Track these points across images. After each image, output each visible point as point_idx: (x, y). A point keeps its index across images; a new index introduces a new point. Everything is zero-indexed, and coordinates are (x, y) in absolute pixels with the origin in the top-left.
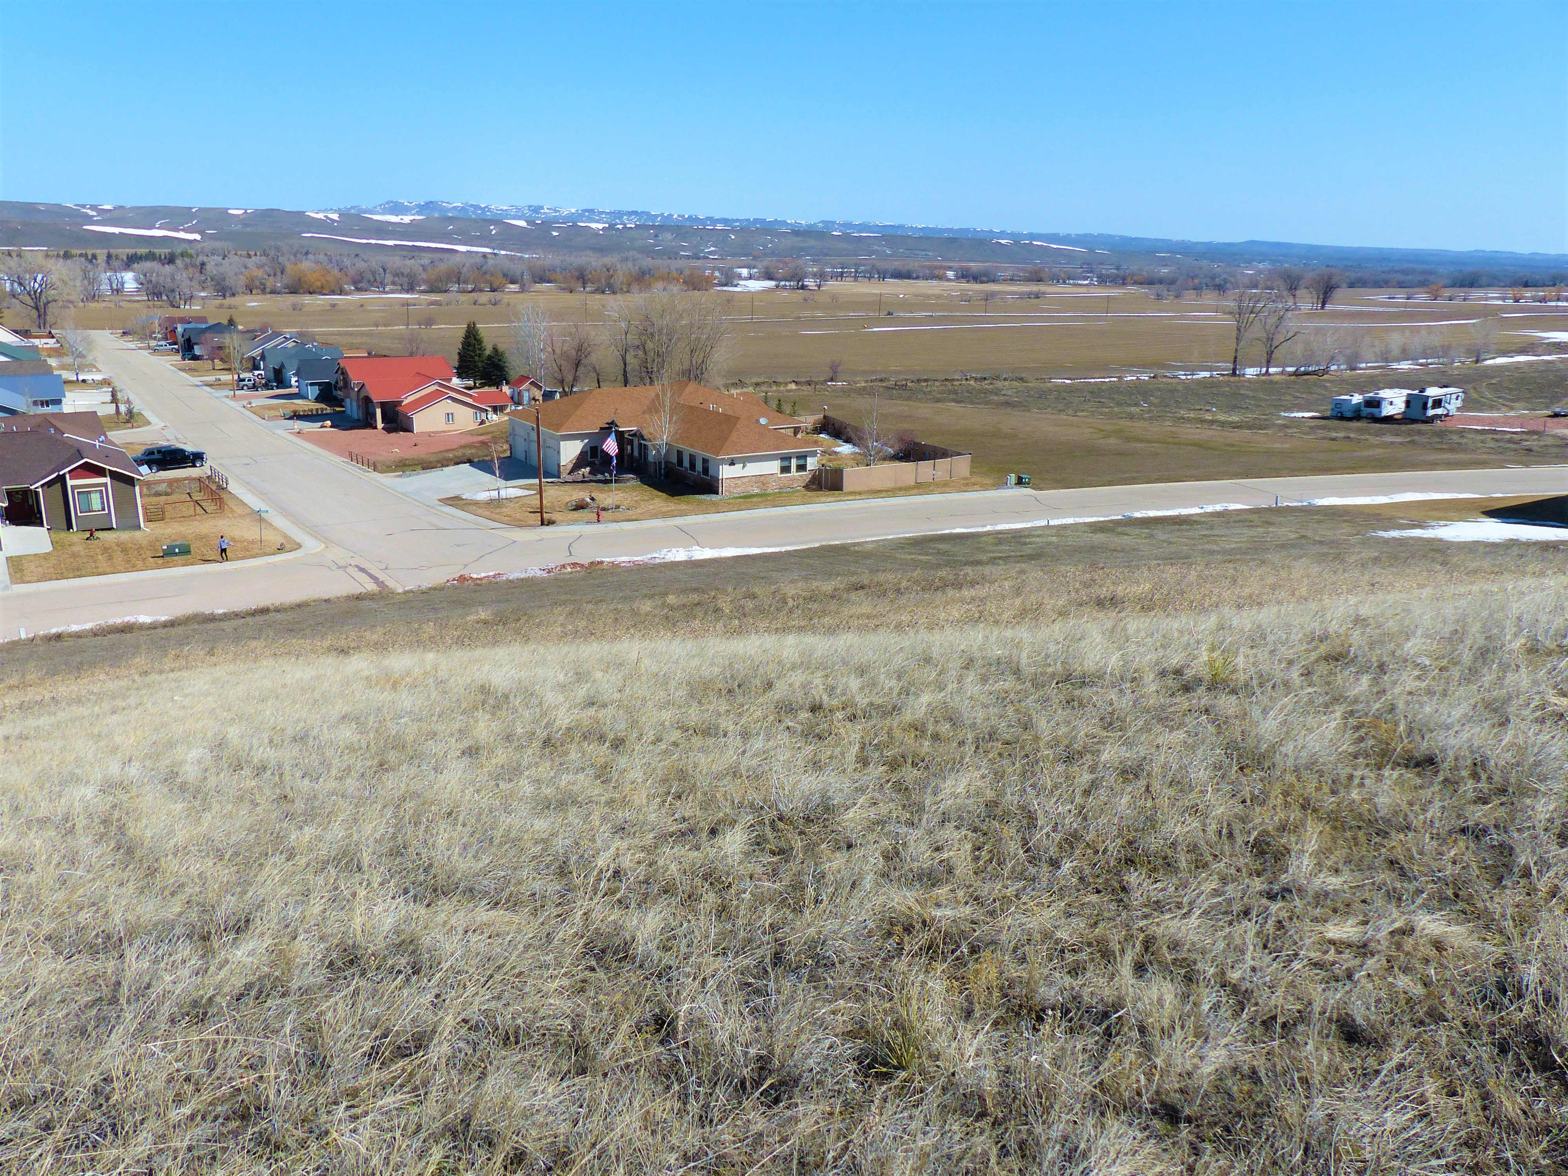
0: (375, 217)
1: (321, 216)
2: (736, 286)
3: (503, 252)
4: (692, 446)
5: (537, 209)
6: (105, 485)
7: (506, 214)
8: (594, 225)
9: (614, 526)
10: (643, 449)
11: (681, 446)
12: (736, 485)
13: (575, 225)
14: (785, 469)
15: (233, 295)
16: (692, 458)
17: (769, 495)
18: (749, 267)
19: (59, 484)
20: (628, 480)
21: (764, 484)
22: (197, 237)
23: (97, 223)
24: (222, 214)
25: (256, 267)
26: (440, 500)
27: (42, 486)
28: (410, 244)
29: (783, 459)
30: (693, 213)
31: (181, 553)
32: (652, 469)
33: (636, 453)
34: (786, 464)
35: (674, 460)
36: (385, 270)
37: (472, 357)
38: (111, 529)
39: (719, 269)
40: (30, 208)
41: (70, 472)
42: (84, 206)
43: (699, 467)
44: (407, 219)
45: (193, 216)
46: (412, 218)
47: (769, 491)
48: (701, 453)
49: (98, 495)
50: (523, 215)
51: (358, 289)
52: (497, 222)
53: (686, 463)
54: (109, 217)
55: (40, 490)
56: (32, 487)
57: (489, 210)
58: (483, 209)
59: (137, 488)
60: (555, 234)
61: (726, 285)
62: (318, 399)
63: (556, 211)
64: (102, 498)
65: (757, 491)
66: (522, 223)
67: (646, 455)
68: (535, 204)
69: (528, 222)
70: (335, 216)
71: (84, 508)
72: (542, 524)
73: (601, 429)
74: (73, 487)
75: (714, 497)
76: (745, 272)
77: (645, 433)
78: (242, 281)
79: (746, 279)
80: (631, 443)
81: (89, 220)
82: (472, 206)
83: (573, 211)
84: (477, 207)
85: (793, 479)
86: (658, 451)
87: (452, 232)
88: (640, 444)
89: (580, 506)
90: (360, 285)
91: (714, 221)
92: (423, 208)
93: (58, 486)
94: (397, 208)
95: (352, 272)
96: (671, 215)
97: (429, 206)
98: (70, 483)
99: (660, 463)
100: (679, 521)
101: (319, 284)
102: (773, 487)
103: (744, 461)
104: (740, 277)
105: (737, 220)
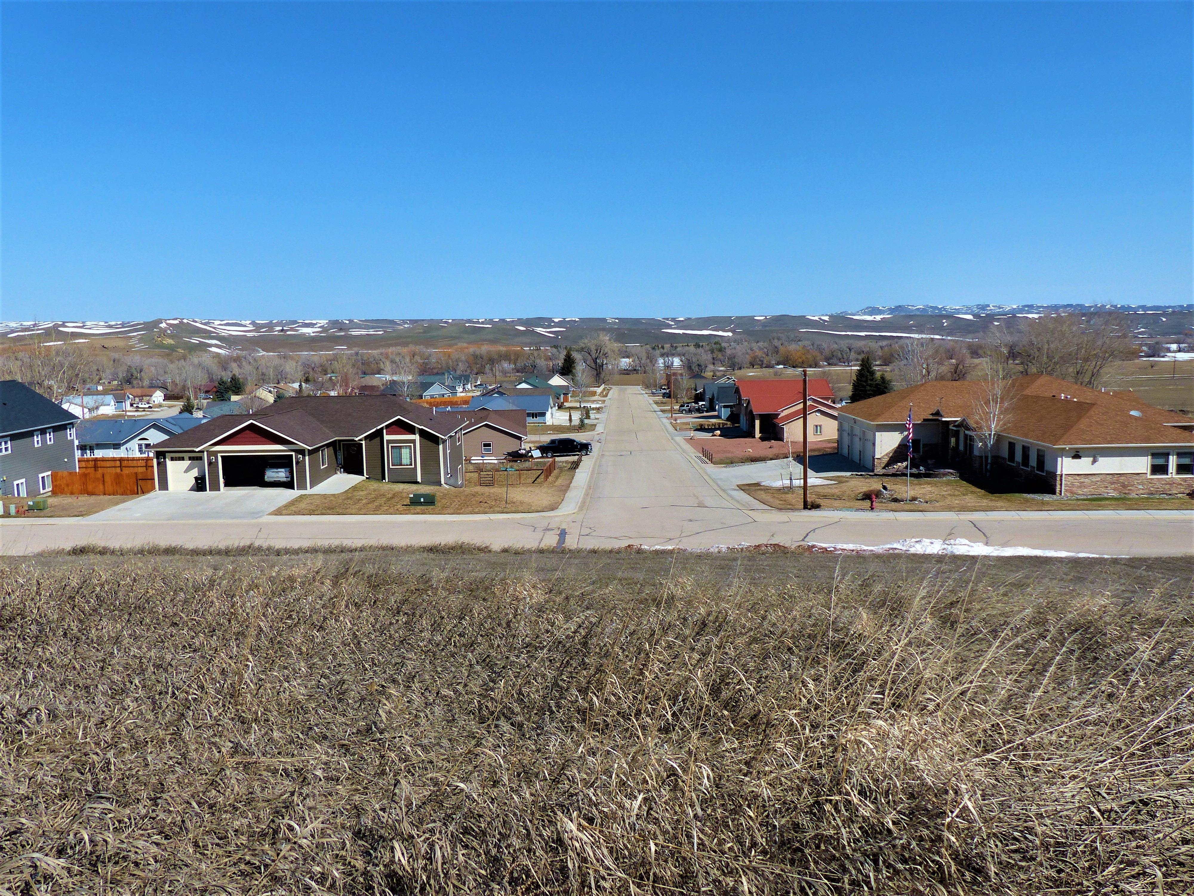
0: (855, 317)
1: (816, 318)
2: (1163, 357)
3: (949, 338)
4: (1026, 436)
5: (984, 307)
6: (414, 441)
7: (958, 311)
8: (1030, 316)
9: (891, 515)
10: (969, 440)
11: (1013, 436)
12: (1082, 485)
13: (1014, 316)
14: (1159, 469)
15: (740, 368)
16: (1026, 450)
17: (1130, 499)
18: (1178, 342)
19: (379, 439)
20: (945, 475)
21: (1124, 486)
22: (730, 334)
23: (674, 328)
24: (751, 319)
25: (759, 348)
26: (738, 486)
27: (366, 438)
28: (877, 334)
29: (1154, 455)
30: (1125, 303)
31: (426, 503)
32: (977, 465)
33: (961, 448)
34: (1160, 461)
35: (1005, 453)
36: (850, 350)
37: (865, 387)
38: (416, 483)
39: (1146, 345)
40: (637, 321)
41: (387, 427)
42: (667, 319)
43: (1033, 461)
44: (878, 318)
45: (732, 322)
46: (882, 316)
47: (1133, 495)
48: (1034, 442)
49: (408, 450)
50: (972, 311)
51: (829, 364)
52: (948, 316)
53: (1018, 457)
54: (680, 325)
55: (363, 442)
56: (357, 439)
57: (945, 310)
58: (940, 309)
59: (441, 447)
60: (996, 323)
61: (1153, 356)
62: (728, 419)
63: (1000, 308)
64: (411, 453)
65: (1113, 494)
66: (970, 317)
67: (971, 447)
68: (982, 303)
69: (974, 316)
70: (826, 318)
71: (395, 462)
72: (805, 507)
73: (925, 420)
74: (389, 442)
75: (1047, 498)
76: (1174, 347)
77: (972, 423)
78: (748, 358)
79: (1175, 352)
80: (956, 434)
81: (669, 327)
82: (931, 307)
83: (1015, 307)
84: (937, 308)
85: (1172, 483)
86: (985, 444)
87: (913, 326)
88: (966, 436)
89: (868, 496)
90: (831, 361)
91: (1144, 307)
92: (891, 311)
93: (378, 439)
94: (874, 311)
95: (827, 352)
96: (1103, 306)
97: (899, 308)
98: (386, 437)
99: (987, 457)
100: (978, 516)
101: (800, 360)
102: (1138, 491)
103: (1095, 454)
104: (1169, 350)
105: (1169, 307)
